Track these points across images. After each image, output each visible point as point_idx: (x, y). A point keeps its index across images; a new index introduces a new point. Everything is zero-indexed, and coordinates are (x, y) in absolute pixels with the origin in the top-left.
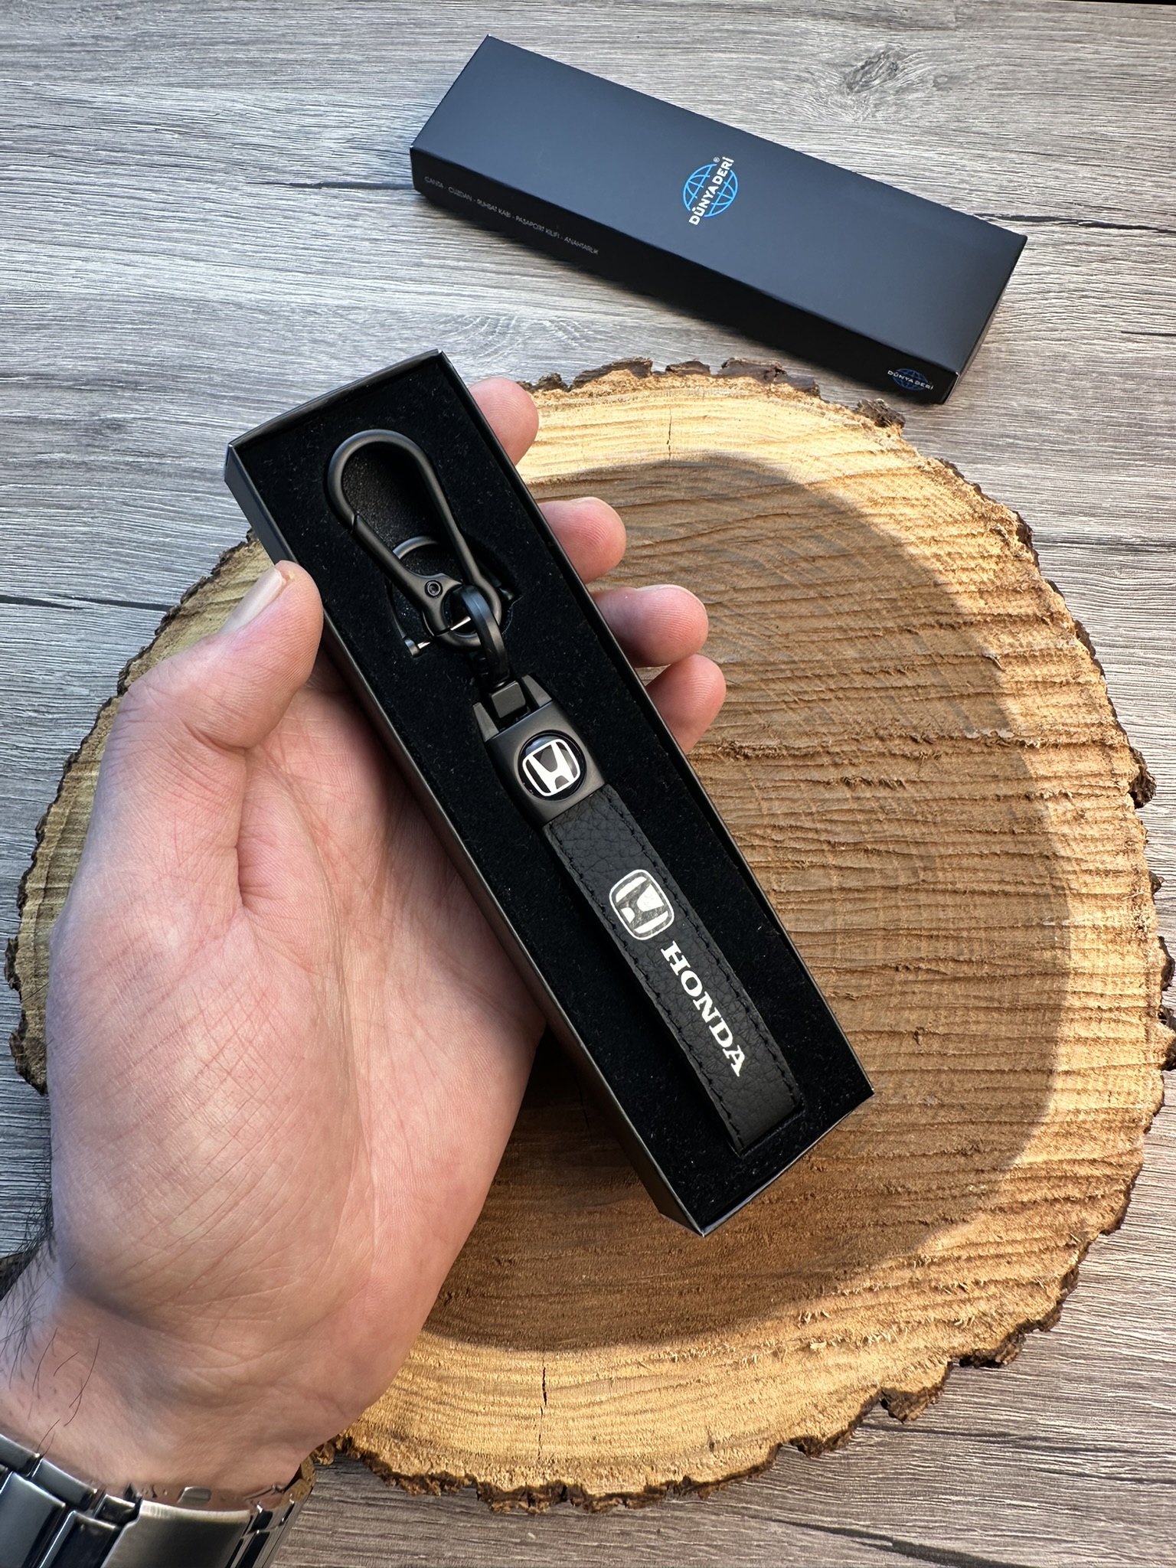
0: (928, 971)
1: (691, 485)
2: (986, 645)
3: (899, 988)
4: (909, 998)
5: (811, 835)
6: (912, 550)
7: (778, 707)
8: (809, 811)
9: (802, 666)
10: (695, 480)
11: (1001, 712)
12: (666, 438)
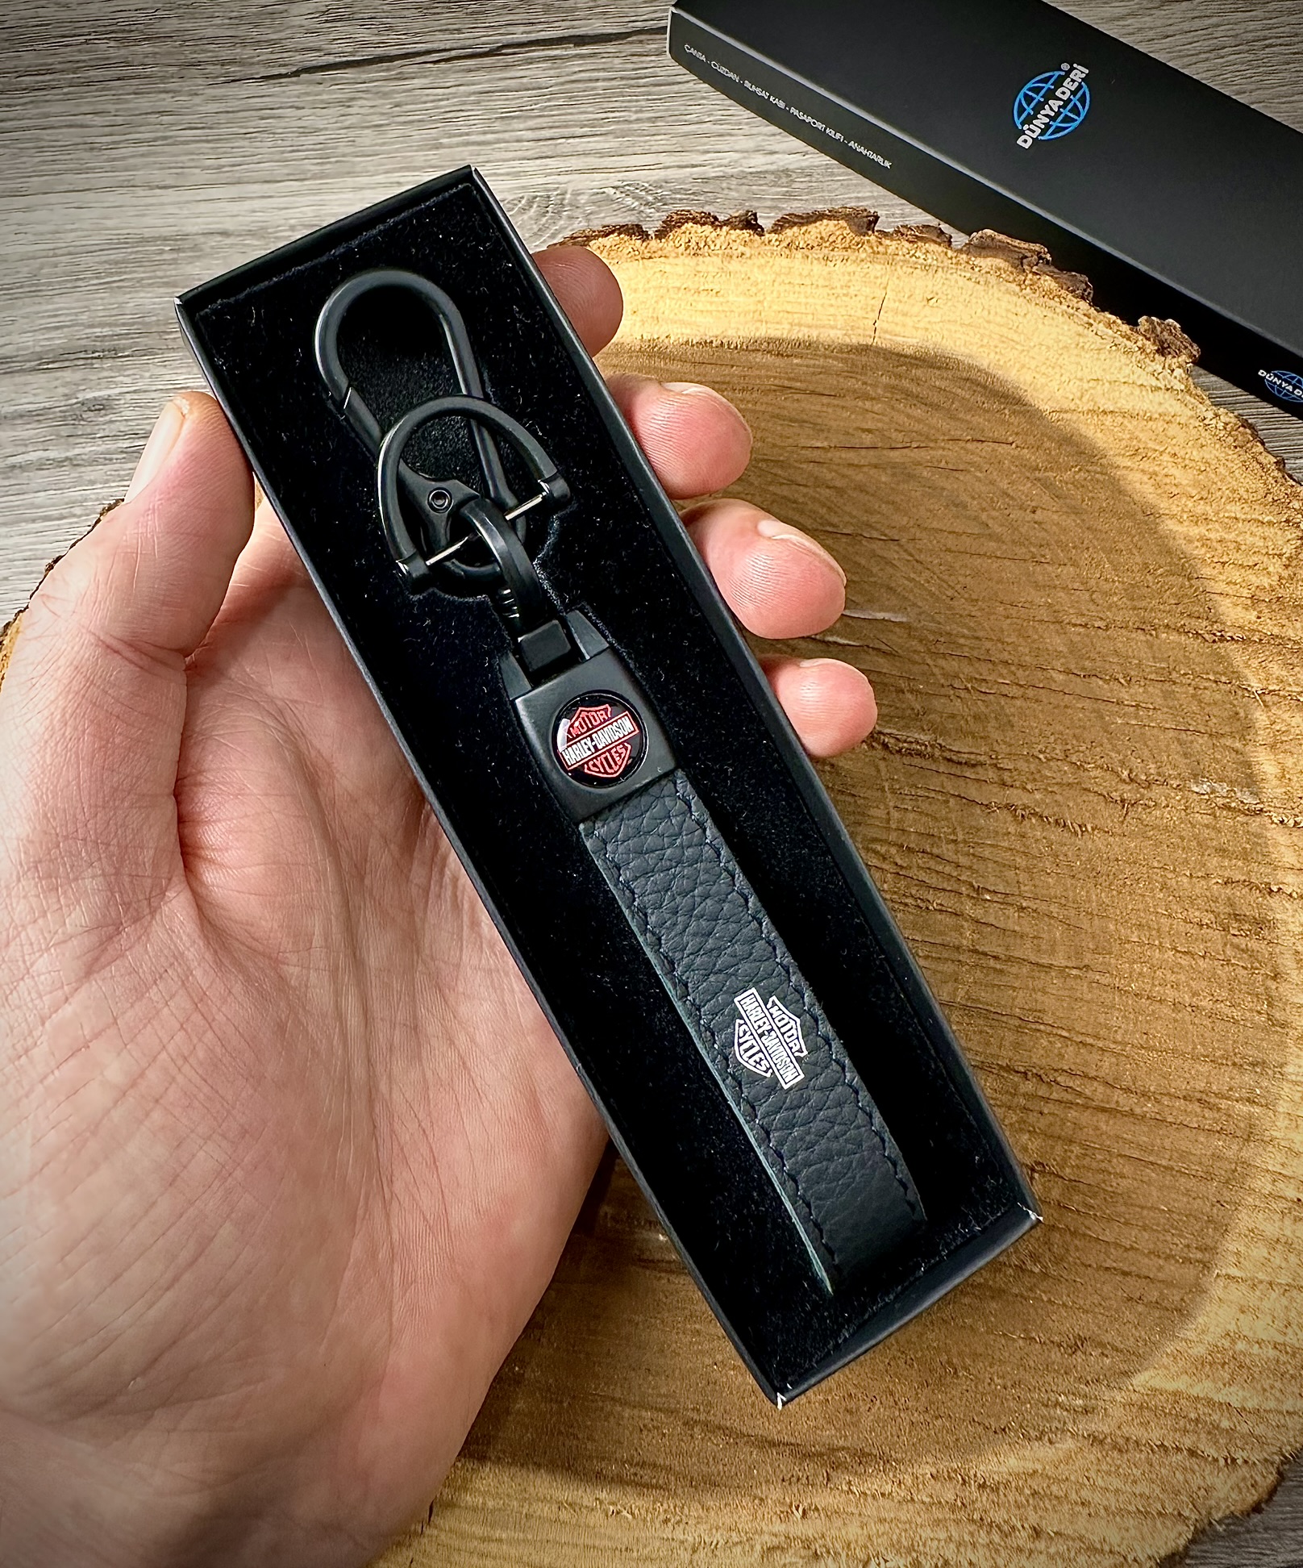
0: (1067, 1088)
1: (893, 382)
2: (1247, 671)
3: (1022, 1101)
4: (1032, 1118)
5: (948, 869)
6: (1170, 525)
7: (943, 691)
8: (952, 837)
9: (988, 645)
10: (899, 376)
11: (1249, 766)
12: (874, 315)
